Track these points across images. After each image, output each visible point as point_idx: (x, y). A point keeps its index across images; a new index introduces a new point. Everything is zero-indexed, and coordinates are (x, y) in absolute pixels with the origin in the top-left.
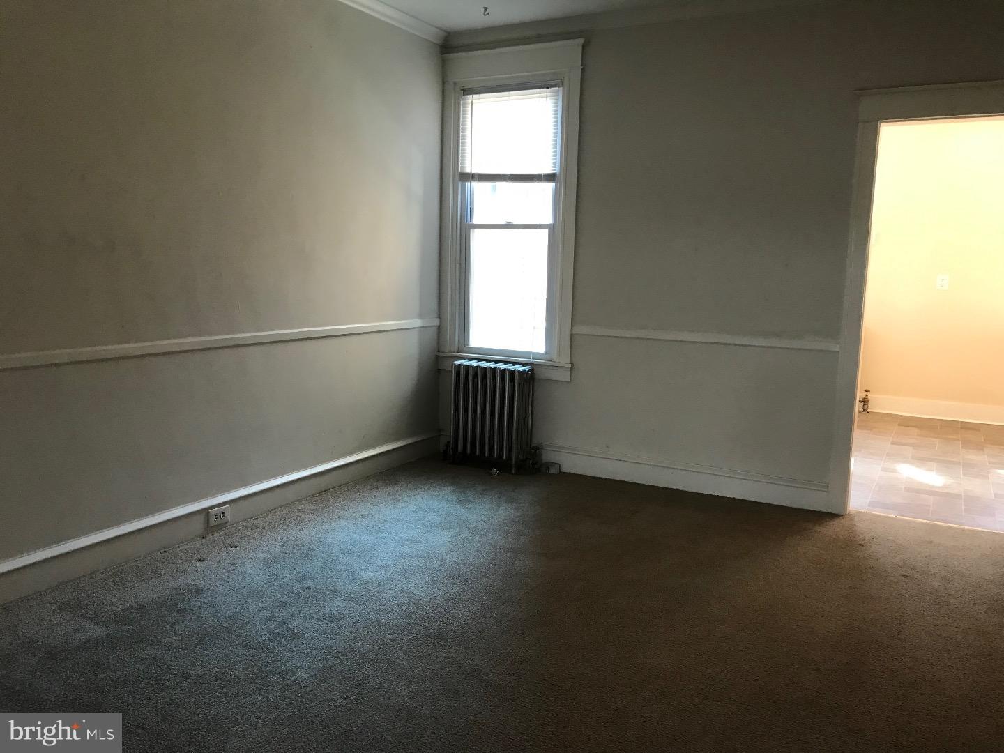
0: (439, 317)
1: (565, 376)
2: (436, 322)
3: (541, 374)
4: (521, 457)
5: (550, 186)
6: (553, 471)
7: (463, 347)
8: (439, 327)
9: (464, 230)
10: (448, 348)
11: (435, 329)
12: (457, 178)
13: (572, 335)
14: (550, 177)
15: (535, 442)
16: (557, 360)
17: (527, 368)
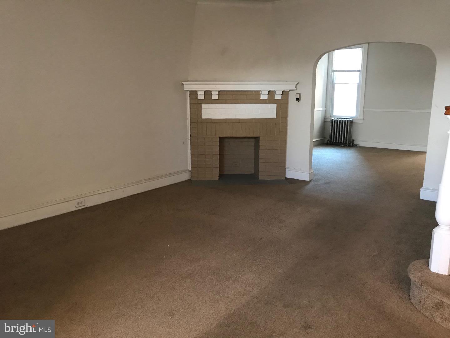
0: (326, 108)
1: (361, 121)
2: (325, 109)
3: (354, 121)
4: (349, 142)
5: (359, 73)
6: (357, 146)
7: (332, 115)
8: (325, 110)
9: (333, 85)
10: (328, 116)
11: (324, 111)
12: (332, 71)
13: (364, 111)
14: (359, 71)
15: (352, 138)
16: (359, 117)
17: (351, 120)
